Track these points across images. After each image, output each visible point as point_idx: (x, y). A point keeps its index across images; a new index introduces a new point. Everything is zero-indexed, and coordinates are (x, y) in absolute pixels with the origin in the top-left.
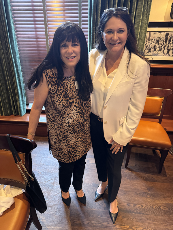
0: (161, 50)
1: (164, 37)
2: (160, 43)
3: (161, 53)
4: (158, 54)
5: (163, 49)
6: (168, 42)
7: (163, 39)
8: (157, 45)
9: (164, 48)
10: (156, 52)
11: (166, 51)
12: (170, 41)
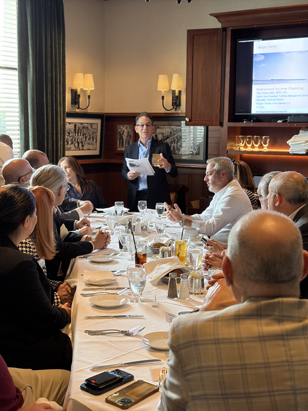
0: (72, 143)
1: (74, 128)
2: (71, 135)
3: (72, 146)
4: (70, 148)
5: (74, 142)
6: (77, 134)
7: (73, 131)
8: (69, 137)
9: (75, 140)
10: (68, 146)
11: (76, 145)
12: (78, 133)
